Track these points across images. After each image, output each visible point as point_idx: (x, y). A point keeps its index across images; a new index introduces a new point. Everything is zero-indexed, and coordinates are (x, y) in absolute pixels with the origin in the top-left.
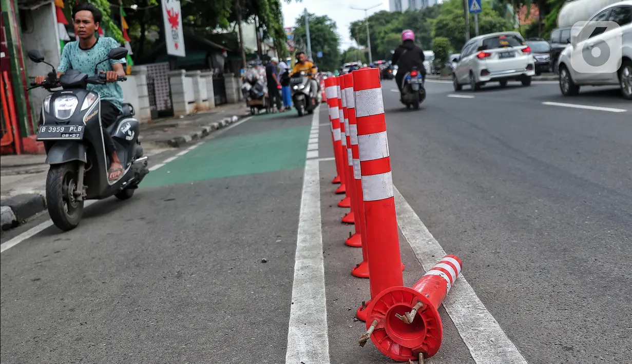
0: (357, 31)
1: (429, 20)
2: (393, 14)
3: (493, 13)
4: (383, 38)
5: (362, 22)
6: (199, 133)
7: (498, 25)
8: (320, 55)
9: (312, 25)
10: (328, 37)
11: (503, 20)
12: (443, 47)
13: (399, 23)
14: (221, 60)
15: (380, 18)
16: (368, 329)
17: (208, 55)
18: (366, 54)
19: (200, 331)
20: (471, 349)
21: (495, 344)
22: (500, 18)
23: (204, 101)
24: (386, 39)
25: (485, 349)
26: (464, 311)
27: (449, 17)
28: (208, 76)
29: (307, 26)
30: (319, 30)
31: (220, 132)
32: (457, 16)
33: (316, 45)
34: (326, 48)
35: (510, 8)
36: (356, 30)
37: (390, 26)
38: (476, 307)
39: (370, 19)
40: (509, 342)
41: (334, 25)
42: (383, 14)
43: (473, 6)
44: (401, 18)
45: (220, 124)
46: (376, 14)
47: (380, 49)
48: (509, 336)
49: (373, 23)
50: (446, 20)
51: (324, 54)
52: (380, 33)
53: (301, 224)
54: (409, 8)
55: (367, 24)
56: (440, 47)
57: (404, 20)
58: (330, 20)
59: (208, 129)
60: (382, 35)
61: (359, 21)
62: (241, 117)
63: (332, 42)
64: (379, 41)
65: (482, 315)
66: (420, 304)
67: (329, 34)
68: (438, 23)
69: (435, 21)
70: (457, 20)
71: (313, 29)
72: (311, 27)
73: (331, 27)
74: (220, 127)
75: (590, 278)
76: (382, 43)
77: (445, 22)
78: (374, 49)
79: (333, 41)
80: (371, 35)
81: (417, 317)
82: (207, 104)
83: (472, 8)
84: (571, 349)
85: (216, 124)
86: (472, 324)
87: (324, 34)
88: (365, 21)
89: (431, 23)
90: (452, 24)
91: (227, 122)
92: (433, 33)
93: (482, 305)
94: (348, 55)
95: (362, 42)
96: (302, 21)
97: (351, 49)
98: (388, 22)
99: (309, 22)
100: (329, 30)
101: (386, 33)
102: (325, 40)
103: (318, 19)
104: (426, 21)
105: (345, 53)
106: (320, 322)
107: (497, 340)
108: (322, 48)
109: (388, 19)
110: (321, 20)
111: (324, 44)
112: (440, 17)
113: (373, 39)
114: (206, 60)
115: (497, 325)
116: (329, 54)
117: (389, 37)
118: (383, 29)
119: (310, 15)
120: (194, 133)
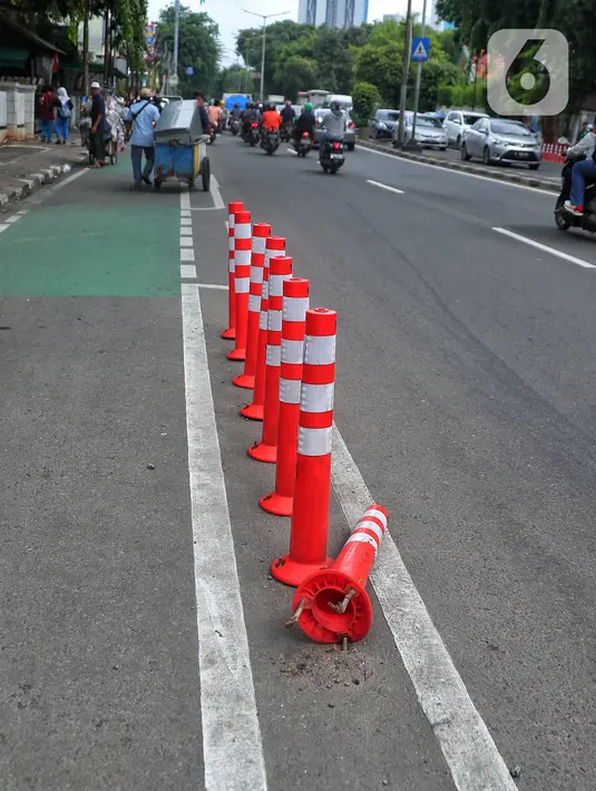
0: (246, 44)
1: (352, 48)
2: (302, 28)
3: (442, 54)
4: (284, 60)
5: (256, 31)
6: (19, 191)
7: (446, 73)
8: (190, 71)
9: (184, 23)
10: (204, 45)
11: (455, 68)
12: (368, 98)
13: (309, 44)
14: (49, 65)
15: (283, 31)
16: (295, 612)
17: (32, 56)
18: (257, 81)
19: (90, 570)
20: (396, 636)
21: (419, 632)
22: (451, 64)
23: (19, 126)
24: (287, 64)
25: (409, 638)
26: (388, 582)
27: (382, 49)
28: (30, 90)
29: (177, 25)
30: (192, 33)
31: (48, 192)
32: (392, 51)
33: (185, 55)
34: (200, 62)
35: (466, 51)
36: (246, 41)
37: (295, 45)
38: (401, 579)
39: (269, 30)
40: (435, 631)
41: (215, 29)
42: (288, 24)
43: (417, 50)
44: (314, 36)
45: (47, 175)
46: (278, 24)
47: (277, 76)
48: (435, 624)
49: (272, 36)
50: (376, 53)
51: (194, 69)
52: (280, 52)
53: (189, 408)
54: (326, 23)
55: (264, 36)
56: (363, 97)
57: (316, 40)
58: (211, 21)
59: (30, 183)
60: (282, 56)
61: (252, 30)
62: (77, 165)
63: (209, 54)
64: (277, 64)
65: (407, 591)
66: (353, 592)
67: (206, 42)
68: (364, 56)
69: (361, 51)
70: (392, 56)
71: (184, 30)
72: (181, 27)
73: (210, 32)
74: (47, 182)
75: (525, 553)
76: (282, 67)
77: (373, 56)
78: (269, 74)
79: (212, 52)
80: (267, 53)
81: (349, 606)
82: (23, 131)
83: (416, 54)
84: (496, 648)
85: (41, 176)
86: (398, 602)
87: (199, 41)
88: (261, 32)
89: (356, 53)
90: (383, 60)
91: (55, 172)
92: (355, 68)
93: (407, 576)
94: (228, 76)
95: (252, 61)
96: (169, 15)
97: (235, 68)
98: (293, 38)
99: (180, 19)
100: (208, 36)
101: (289, 54)
102: (200, 49)
103: (192, 16)
104: (347, 47)
105: (226, 72)
106: (229, 575)
107: (423, 627)
108: (194, 60)
109: (295, 33)
110: (198, 19)
111: (198, 55)
112: (368, 47)
113: (269, 60)
114: (28, 63)
115: (423, 606)
116: (203, 71)
117: (293, 61)
118: (285, 47)
119: (183, 9)
120: (12, 189)
